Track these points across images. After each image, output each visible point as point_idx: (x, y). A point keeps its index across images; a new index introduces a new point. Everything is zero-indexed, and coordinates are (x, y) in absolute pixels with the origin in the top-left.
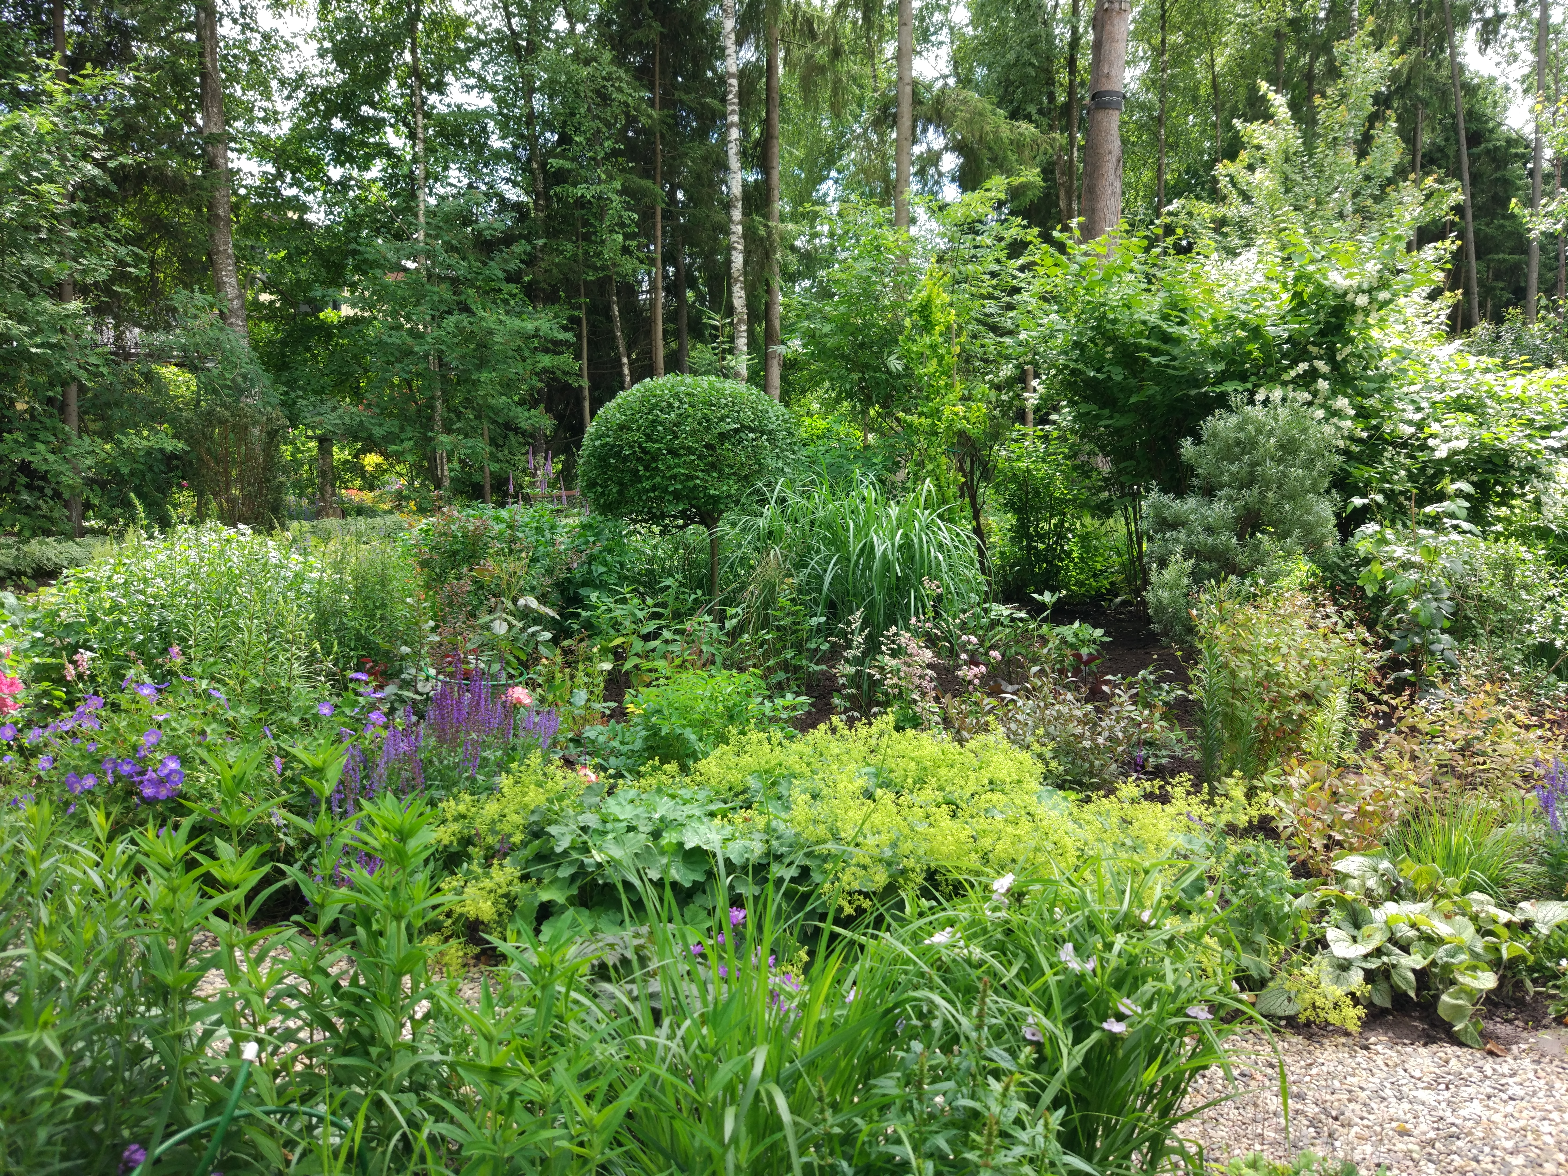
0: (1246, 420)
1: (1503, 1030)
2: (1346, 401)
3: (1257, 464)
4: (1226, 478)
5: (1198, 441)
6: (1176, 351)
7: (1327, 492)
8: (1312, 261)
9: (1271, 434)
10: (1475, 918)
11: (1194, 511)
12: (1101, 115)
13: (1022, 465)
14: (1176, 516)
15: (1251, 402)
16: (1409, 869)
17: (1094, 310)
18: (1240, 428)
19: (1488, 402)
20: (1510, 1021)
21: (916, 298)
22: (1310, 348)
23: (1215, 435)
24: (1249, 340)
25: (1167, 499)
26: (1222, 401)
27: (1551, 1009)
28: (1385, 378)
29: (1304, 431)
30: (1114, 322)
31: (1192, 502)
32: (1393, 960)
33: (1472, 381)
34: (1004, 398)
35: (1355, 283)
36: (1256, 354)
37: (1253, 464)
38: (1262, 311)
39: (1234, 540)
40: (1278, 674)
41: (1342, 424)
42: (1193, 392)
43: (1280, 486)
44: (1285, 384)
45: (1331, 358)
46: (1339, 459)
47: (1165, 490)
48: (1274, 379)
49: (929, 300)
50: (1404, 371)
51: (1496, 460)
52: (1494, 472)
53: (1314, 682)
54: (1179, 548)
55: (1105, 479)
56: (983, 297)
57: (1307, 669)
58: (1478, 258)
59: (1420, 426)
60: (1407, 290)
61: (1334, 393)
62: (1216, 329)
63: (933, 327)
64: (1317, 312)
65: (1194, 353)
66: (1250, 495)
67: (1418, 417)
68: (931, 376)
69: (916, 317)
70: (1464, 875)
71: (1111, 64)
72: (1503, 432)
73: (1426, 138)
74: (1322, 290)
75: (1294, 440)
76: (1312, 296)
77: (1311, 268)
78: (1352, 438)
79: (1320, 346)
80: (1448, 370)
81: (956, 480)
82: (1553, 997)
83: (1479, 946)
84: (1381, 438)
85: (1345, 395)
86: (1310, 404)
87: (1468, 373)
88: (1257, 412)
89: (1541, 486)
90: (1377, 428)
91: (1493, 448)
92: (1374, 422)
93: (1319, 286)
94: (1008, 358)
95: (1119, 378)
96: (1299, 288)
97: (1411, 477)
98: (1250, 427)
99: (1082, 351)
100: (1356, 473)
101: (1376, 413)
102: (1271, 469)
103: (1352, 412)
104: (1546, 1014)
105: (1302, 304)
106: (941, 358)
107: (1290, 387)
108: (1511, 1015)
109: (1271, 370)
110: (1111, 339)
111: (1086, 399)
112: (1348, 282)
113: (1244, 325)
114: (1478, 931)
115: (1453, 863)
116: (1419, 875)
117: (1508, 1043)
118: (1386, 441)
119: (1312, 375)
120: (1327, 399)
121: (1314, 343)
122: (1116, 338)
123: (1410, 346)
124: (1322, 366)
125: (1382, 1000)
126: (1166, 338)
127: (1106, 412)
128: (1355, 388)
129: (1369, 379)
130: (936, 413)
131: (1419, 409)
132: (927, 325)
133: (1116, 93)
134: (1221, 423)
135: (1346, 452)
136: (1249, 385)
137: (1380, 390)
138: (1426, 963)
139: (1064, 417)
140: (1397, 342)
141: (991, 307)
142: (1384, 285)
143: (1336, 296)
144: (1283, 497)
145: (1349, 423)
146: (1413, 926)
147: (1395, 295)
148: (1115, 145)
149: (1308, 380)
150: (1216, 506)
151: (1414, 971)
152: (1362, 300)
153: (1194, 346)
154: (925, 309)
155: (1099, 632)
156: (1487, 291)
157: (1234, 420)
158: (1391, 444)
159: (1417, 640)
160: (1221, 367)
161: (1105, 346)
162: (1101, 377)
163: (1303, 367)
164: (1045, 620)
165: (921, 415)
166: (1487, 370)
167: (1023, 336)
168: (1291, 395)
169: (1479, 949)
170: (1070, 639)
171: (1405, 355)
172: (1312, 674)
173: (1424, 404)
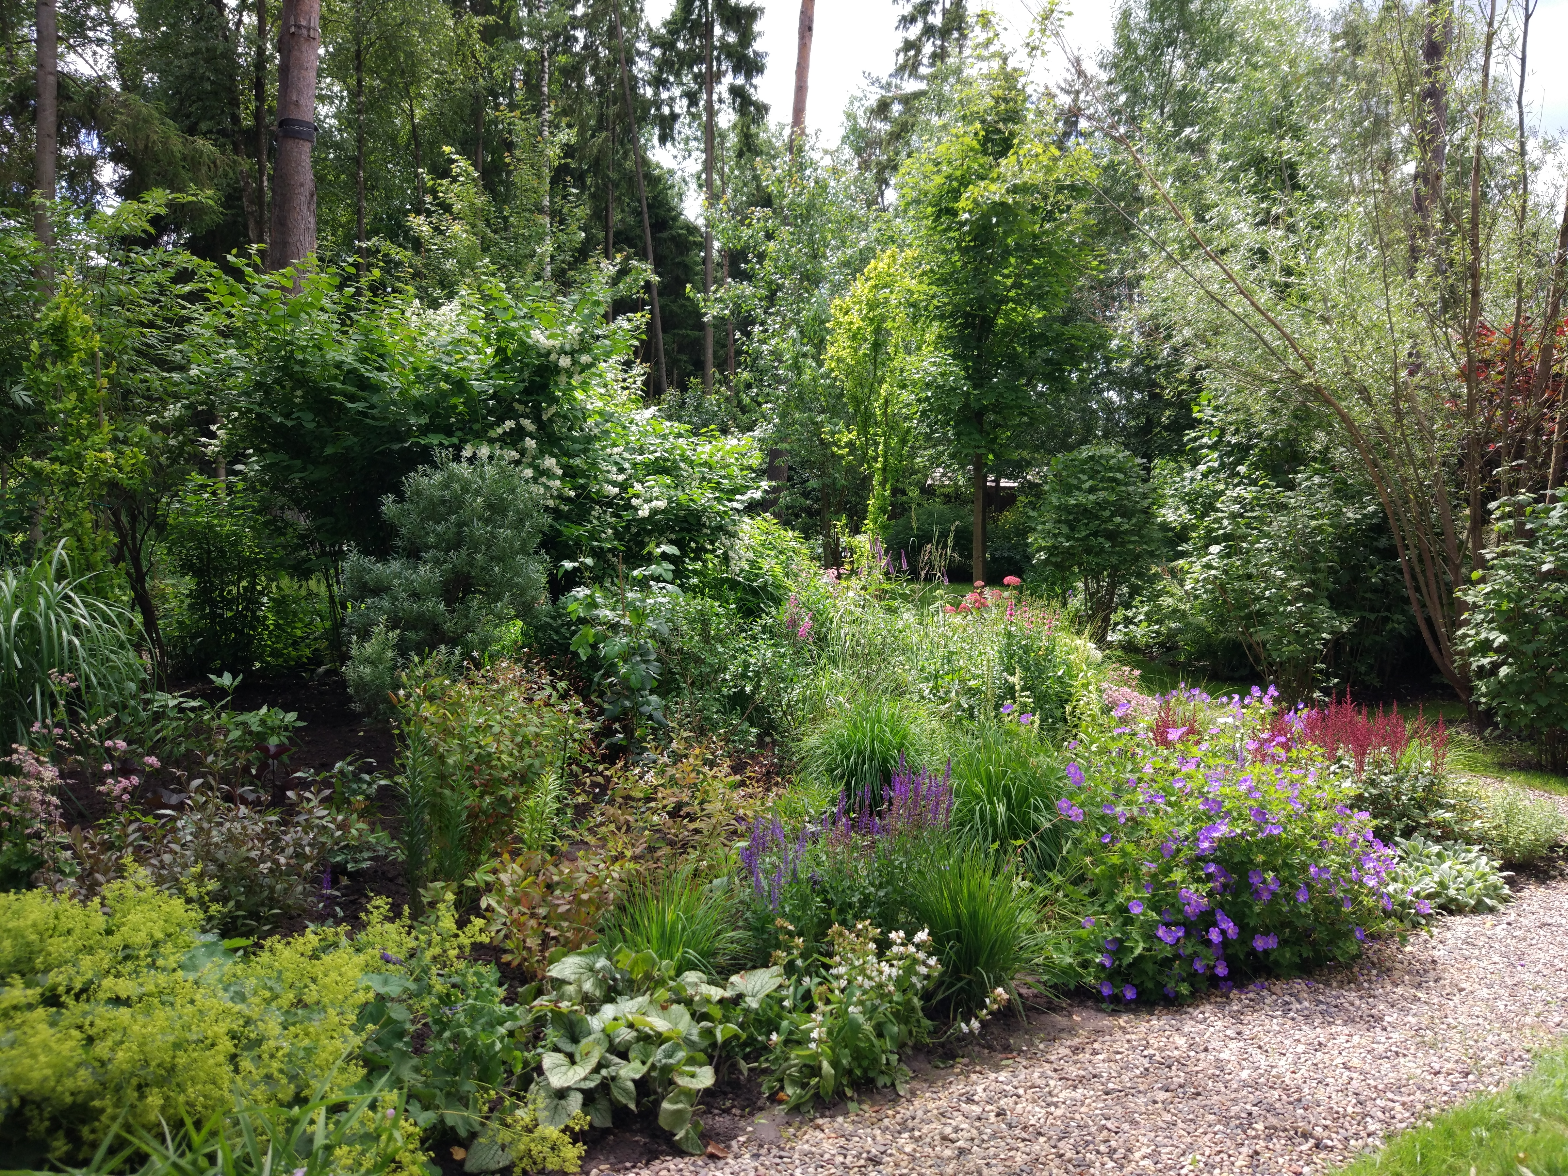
0: (452, 477)
1: (721, 1122)
2: (554, 461)
3: (465, 524)
4: (431, 539)
5: (401, 499)
6: (375, 399)
7: (536, 553)
8: (514, 318)
9: (477, 493)
10: (688, 1002)
11: (398, 575)
12: (290, 144)
13: (202, 519)
14: (379, 580)
15: (457, 458)
16: (626, 958)
17: (279, 349)
18: (446, 485)
19: (682, 465)
20: (727, 1111)
21: (46, 316)
22: (516, 405)
23: (418, 493)
24: (452, 394)
25: (367, 562)
26: (425, 456)
27: (764, 1088)
28: (590, 439)
29: (512, 491)
30: (304, 363)
31: (395, 565)
32: (612, 1071)
33: (667, 445)
34: (172, 442)
35: (557, 343)
36: (461, 408)
37: (460, 525)
38: (466, 364)
39: (442, 607)
40: (489, 754)
41: (551, 483)
42: (396, 447)
43: (489, 547)
44: (491, 441)
45: (536, 418)
46: (547, 520)
47: (366, 552)
48: (480, 436)
49: (65, 320)
50: (607, 433)
51: (691, 520)
52: (689, 531)
53: (528, 761)
54: (383, 618)
55: (302, 537)
56: (142, 324)
57: (520, 747)
58: (664, 331)
59: (624, 486)
60: (608, 355)
61: (541, 453)
62: (419, 379)
63: (70, 353)
64: (521, 370)
65: (394, 403)
66: (458, 557)
67: (621, 478)
68: (69, 413)
69: (46, 340)
70: (678, 955)
71: (300, 92)
72: (696, 493)
73: (616, 217)
74: (526, 348)
75: (501, 499)
76: (516, 353)
77: (514, 325)
78: (561, 497)
79: (525, 404)
80: (645, 434)
81: (105, 541)
82: (765, 1071)
83: (695, 1032)
84: (588, 497)
85: (552, 455)
86: (518, 463)
87: (664, 437)
88: (463, 469)
89: (728, 543)
90: (583, 487)
91: (688, 509)
92: (581, 481)
93: (522, 343)
94: (177, 397)
95: (311, 426)
96: (503, 344)
97: (618, 536)
98: (455, 485)
99: (267, 393)
100: (566, 531)
101: (583, 474)
102: (479, 530)
103: (560, 472)
104: (760, 1093)
105: (506, 360)
106: (82, 392)
107: (497, 445)
108: (728, 1103)
109: (476, 427)
110: (301, 382)
111: (275, 448)
112: (551, 342)
113: (447, 377)
114: (693, 1015)
115: (667, 942)
116: (636, 963)
117: (726, 1138)
118: (593, 500)
119: (519, 434)
120: (534, 458)
121: (519, 401)
122: (307, 381)
123: (610, 409)
124: (528, 424)
125: (603, 1121)
126: (364, 384)
127: (298, 463)
128: (561, 448)
129: (574, 440)
130: (77, 459)
131: (621, 470)
132: (63, 353)
133: (308, 124)
134: (425, 480)
135: (556, 512)
136: (455, 440)
137: (585, 451)
138: (645, 1069)
139: (252, 467)
140: (599, 404)
141: (153, 336)
142: (584, 347)
143: (539, 355)
144: (492, 558)
145: (558, 483)
146: (631, 1026)
147: (596, 359)
148: (307, 177)
149: (515, 438)
150: (422, 570)
151: (634, 1081)
152: (565, 362)
153: (395, 395)
154: (59, 331)
155: (291, 716)
156: (673, 363)
157: (438, 477)
158: (598, 503)
159: (627, 703)
160: (424, 420)
161: (293, 389)
162: (289, 423)
163: (509, 424)
164: (223, 708)
165: (53, 460)
166: (679, 436)
167: (194, 372)
168: (498, 452)
169: (695, 1038)
170: (255, 728)
171: (607, 417)
172: (525, 752)
173: (627, 465)
